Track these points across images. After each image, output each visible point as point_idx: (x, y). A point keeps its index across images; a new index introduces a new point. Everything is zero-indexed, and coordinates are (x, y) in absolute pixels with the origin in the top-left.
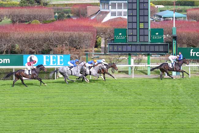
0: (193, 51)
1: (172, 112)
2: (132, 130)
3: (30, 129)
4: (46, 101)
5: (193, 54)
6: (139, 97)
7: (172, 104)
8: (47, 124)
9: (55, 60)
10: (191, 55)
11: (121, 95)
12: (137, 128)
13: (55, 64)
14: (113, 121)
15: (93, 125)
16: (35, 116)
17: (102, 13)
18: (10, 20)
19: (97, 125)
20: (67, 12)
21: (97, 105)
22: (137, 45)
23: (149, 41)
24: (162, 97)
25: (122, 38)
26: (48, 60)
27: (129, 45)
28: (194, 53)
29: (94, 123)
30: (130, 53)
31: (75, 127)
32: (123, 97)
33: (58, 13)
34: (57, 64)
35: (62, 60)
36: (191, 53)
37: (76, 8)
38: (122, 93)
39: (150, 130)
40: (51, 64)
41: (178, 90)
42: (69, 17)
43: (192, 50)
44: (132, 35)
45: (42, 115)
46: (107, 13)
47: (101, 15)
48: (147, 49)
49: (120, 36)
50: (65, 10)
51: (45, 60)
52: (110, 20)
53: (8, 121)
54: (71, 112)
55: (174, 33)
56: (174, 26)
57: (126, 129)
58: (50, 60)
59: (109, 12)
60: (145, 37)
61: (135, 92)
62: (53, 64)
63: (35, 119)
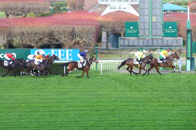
3: (49, 126)
4: (59, 97)
6: (155, 93)
7: (192, 100)
8: (66, 121)
9: (63, 55)
11: (137, 91)
13: (64, 59)
14: (134, 118)
16: (52, 113)
17: (100, 6)
18: (3, 13)
19: (119, 122)
20: (62, 5)
24: (181, 93)
25: (133, 32)
27: (141, 39)
29: (115, 120)
30: (141, 48)
31: (95, 124)
32: (139, 93)
33: (52, 6)
34: (66, 58)
35: (71, 55)
38: (137, 89)
39: (174, 127)
42: (65, 9)
45: (58, 111)
46: (106, 6)
47: (100, 9)
49: (131, 29)
52: (109, 13)
53: (24, 117)
55: (189, 27)
56: (188, 20)
57: (150, 126)
58: (58, 55)
59: (108, 5)
61: (150, 88)
63: (52, 116)
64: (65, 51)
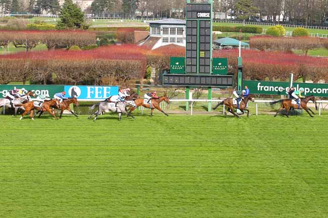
0: (260, 85)
1: (239, 154)
2: (193, 175)
3: (75, 171)
4: (91, 139)
5: (260, 88)
6: (199, 136)
7: (238, 145)
8: (94, 167)
9: (100, 92)
10: (258, 89)
11: (179, 134)
12: (199, 173)
13: (101, 97)
14: (171, 164)
15: (148, 168)
16: (80, 157)
17: (152, 38)
18: (45, 45)
19: (153, 168)
20: (110, 37)
21: (152, 146)
22: (197, 76)
23: (211, 72)
24: (227, 137)
25: (179, 68)
26: (93, 92)
27: (187, 76)
28: (262, 87)
29: (149, 167)
30: (188, 86)
31: (126, 170)
32: (180, 137)
33: (100, 38)
34: (103, 97)
35: (109, 93)
36: (259, 86)
37: (122, 32)
38: (179, 132)
39: (214, 175)
40: (97, 96)
41: (244, 129)
42: (113, 42)
43: (259, 83)
44: (192, 65)
45: (88, 155)
46: (157, 39)
47: (151, 42)
48: (209, 81)
49: (177, 65)
50: (107, 34)
51: (89, 92)
52: (161, 47)
53: (49, 161)
54: (122, 153)
55: (240, 64)
56: (240, 56)
57: (187, 173)
58: (95, 92)
59: (160, 38)
60: (206, 67)
61: (194, 131)
62: (99, 96)
63: (80, 160)
64: (103, 89)
